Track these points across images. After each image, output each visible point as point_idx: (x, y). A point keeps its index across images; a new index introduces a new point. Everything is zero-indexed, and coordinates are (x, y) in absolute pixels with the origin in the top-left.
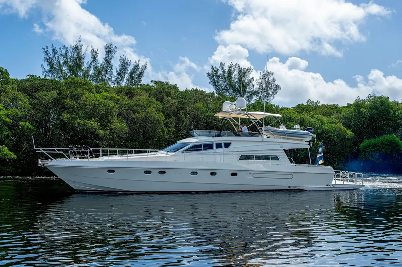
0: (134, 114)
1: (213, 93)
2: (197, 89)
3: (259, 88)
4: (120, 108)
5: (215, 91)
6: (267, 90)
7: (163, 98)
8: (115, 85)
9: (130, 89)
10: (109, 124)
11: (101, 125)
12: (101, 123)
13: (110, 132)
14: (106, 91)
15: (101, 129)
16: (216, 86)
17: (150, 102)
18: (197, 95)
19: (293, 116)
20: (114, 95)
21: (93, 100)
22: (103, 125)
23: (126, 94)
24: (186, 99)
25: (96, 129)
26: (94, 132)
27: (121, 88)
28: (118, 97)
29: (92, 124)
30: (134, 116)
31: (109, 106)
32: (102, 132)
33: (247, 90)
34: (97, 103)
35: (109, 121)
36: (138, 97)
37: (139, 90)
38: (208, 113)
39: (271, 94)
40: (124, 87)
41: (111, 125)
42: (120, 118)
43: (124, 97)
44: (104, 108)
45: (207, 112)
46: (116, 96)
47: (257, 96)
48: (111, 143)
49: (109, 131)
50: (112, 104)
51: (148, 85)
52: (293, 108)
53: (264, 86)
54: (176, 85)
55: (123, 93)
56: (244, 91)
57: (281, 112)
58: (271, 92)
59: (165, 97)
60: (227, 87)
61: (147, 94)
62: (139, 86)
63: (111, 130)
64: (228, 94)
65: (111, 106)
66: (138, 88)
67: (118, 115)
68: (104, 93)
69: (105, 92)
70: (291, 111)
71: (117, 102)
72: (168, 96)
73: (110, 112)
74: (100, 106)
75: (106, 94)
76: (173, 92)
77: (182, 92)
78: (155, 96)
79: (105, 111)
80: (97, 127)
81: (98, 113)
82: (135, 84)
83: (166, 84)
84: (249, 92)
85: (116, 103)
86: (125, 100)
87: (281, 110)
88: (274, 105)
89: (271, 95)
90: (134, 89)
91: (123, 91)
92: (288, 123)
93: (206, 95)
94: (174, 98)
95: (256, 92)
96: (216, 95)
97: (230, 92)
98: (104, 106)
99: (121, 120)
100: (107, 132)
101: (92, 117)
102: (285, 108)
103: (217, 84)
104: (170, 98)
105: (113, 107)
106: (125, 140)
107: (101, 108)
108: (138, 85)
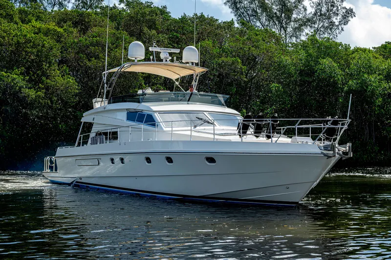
0: (89, 60)
1: (232, 23)
2: (202, 16)
3: (315, 14)
4: (64, 49)
5: (235, 19)
6: (329, 18)
7: (141, 31)
8: (56, 8)
9: (81, 15)
10: (44, 78)
11: (30, 81)
12: (30, 77)
13: (45, 93)
14: (38, 18)
15: (30, 88)
16: (237, 9)
17: (118, 39)
18: (203, 27)
19: (375, 63)
20: (52, 26)
21: (16, 35)
22: (33, 80)
23: (75, 24)
24: (184, 34)
25: (20, 88)
26: (17, 92)
27: (66, 13)
28: (60, 30)
29: (14, 79)
30: (88, 64)
31: (43, 46)
32: (32, 93)
33: (294, 16)
34: (22, 40)
35: (44, 74)
36: (95, 29)
37: (98, 18)
38: (223, 58)
39: (337, 23)
40: (72, 11)
41: (48, 81)
42: (65, 68)
43: (71, 29)
44: (34, 50)
45: (220, 56)
46: (56, 28)
47: (311, 27)
48: (47, 113)
49: (44, 91)
50: (48, 42)
51: (115, 7)
52: (374, 48)
53: (324, 10)
54: (165, 7)
55: (69, 23)
56: (289, 18)
57: (353, 55)
58: (336, 20)
59: (146, 29)
60: (256, 12)
61: (114, 24)
62: (99, 10)
63: (47, 88)
64: (258, 24)
65: (47, 45)
66: (96, 13)
67: (61, 62)
68: (34, 23)
69: (36, 20)
70: (370, 55)
71: (58, 38)
72: (150, 28)
73: (47, 57)
74: (28, 45)
75: (38, 24)
76: (159, 19)
77: (175, 21)
78: (127, 27)
79: (37, 55)
80: (22, 83)
81: (25, 58)
82: (91, 6)
83: (148, 6)
84: (296, 21)
85: (58, 41)
86: (74, 35)
87: (353, 52)
88: (341, 44)
89: (338, 26)
90: (89, 15)
91: (70, 20)
92: (366, 76)
93: (219, 27)
94: (161, 32)
95: (308, 20)
96: (236, 25)
97: (264, 19)
98: (34, 46)
99: (65, 71)
100: (41, 94)
101: (13, 65)
102: (361, 49)
103: (238, 6)
104: (154, 32)
105: (51, 48)
106: (72, 107)
107: (29, 50)
108: (96, 7)
